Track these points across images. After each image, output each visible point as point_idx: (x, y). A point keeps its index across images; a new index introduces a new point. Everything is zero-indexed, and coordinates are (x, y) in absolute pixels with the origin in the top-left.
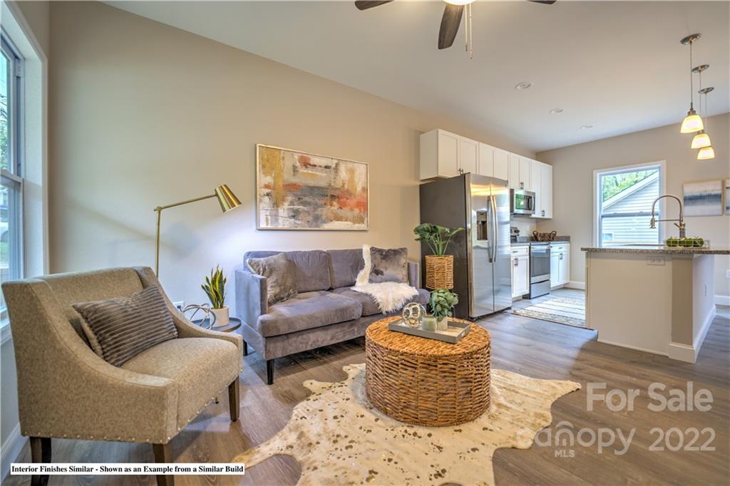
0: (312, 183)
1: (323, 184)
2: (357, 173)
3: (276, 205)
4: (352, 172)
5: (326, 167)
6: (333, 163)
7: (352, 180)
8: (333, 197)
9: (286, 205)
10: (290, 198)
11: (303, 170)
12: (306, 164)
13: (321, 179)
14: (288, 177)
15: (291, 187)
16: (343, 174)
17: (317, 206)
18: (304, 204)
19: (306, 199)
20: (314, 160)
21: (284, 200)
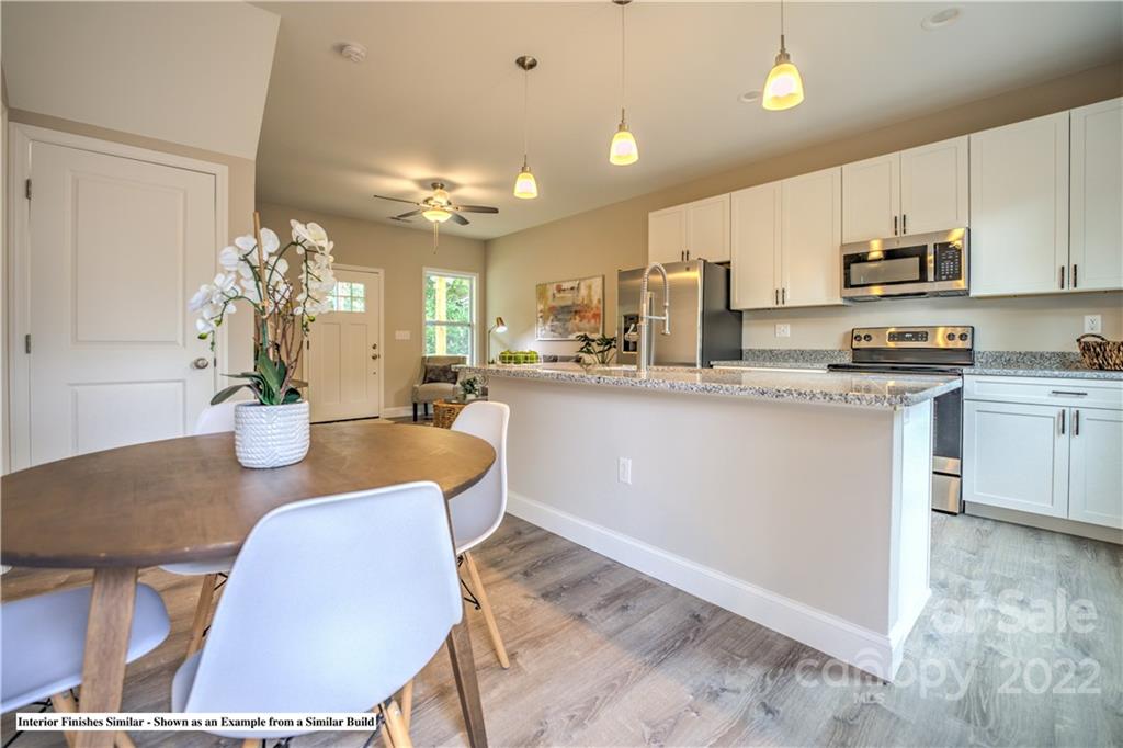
0: (563, 303)
1: (569, 303)
2: (593, 287)
3: (544, 323)
4: (590, 287)
5: (572, 289)
6: (575, 284)
7: (589, 295)
8: (576, 312)
9: (549, 323)
10: (551, 318)
11: (558, 295)
12: (560, 290)
13: (567, 299)
14: (551, 303)
15: (552, 309)
16: (583, 291)
17: (566, 321)
18: (559, 320)
19: (560, 317)
20: (566, 286)
21: (548, 319)
